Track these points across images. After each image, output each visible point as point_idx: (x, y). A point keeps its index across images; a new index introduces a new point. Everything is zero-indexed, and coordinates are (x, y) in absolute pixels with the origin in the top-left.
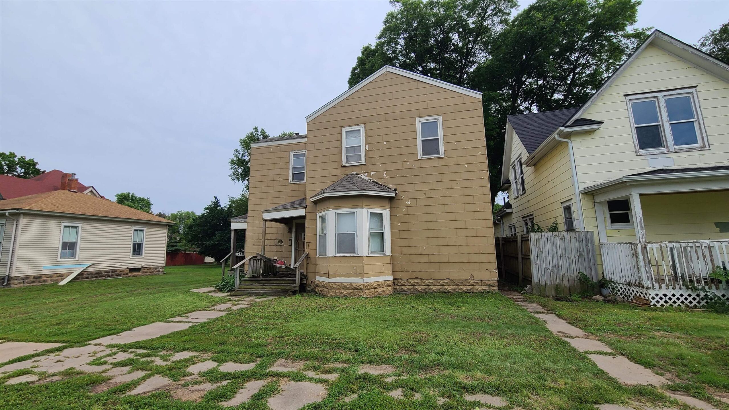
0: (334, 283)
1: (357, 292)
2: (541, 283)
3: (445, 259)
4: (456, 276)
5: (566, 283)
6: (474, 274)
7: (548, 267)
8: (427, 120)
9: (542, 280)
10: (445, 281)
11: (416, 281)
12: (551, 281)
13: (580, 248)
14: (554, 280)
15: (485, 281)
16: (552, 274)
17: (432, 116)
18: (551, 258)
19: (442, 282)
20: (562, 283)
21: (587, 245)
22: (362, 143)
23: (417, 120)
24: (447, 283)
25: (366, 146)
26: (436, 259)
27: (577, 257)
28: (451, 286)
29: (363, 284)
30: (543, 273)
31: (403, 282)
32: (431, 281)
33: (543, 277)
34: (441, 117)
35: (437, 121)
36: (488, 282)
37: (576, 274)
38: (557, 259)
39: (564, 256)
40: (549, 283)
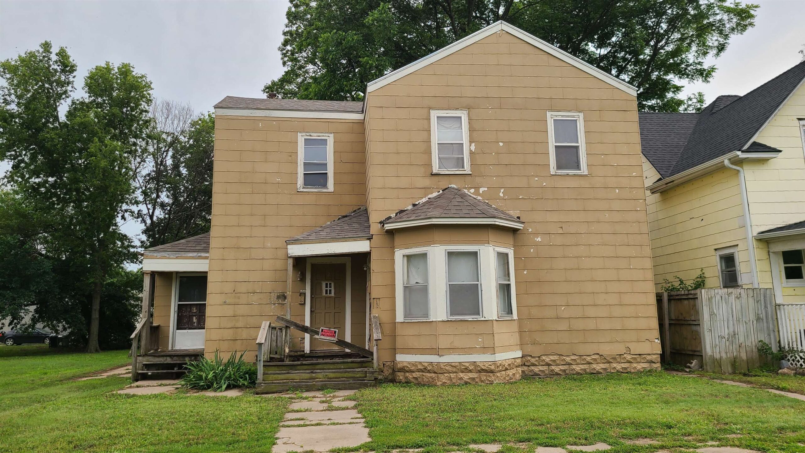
0: (449, 364)
1: (485, 375)
2: (715, 356)
3: (591, 324)
4: (607, 350)
5: (744, 356)
6: (631, 346)
7: (723, 334)
8: (562, 116)
9: (716, 352)
10: (593, 357)
11: (552, 358)
12: (726, 353)
13: (758, 309)
14: (730, 351)
15: (645, 356)
16: (727, 344)
17: (569, 111)
18: (726, 324)
19: (588, 359)
20: (738, 356)
21: (766, 307)
22: (465, 141)
23: (549, 114)
24: (595, 360)
25: (470, 146)
26: (580, 324)
27: (755, 322)
28: (600, 365)
29: (494, 363)
30: (717, 343)
31: (533, 360)
32: (573, 357)
33: (718, 347)
34: (581, 115)
35: (576, 120)
36: (649, 358)
37: (754, 343)
38: (733, 325)
39: (741, 320)
40: (724, 356)
